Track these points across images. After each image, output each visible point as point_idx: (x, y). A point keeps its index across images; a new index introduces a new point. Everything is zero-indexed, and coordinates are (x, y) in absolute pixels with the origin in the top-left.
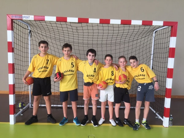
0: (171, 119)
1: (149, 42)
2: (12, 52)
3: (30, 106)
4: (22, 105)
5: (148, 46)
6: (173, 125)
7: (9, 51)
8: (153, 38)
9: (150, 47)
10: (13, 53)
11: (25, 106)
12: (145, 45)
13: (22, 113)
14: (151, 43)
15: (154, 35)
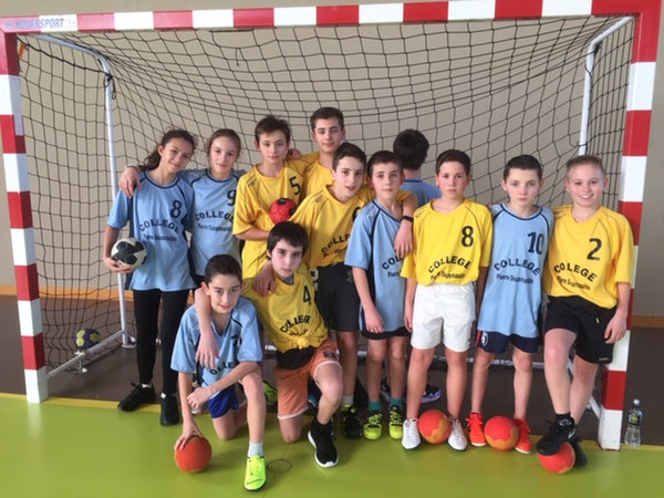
0: (633, 418)
1: (563, 97)
2: (17, 152)
3: (124, 341)
4: (86, 337)
5: (562, 114)
6: (642, 443)
7: (7, 150)
8: (587, 74)
9: (573, 117)
10: (21, 155)
11: (97, 343)
12: (548, 105)
13: (85, 366)
14: (574, 100)
15: (589, 61)
